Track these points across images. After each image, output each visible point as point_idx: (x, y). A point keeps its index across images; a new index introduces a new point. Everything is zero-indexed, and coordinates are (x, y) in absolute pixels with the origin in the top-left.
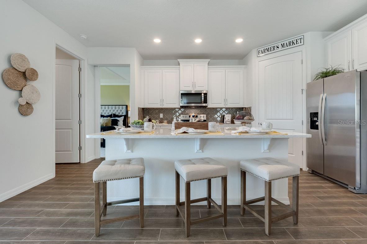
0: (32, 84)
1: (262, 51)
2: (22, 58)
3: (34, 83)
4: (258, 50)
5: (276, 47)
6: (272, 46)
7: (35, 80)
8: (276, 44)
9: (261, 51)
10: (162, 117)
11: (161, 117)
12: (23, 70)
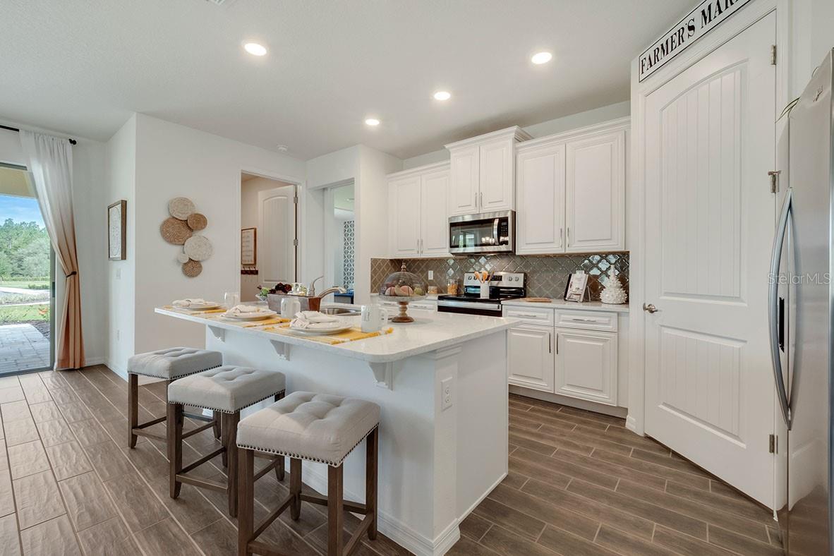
0: (203, 235)
1: (650, 59)
2: (185, 202)
3: (204, 233)
4: (642, 58)
5: (686, 29)
6: (676, 30)
7: (202, 228)
8: (687, 21)
9: (647, 59)
10: (432, 279)
11: (429, 279)
12: (184, 217)
